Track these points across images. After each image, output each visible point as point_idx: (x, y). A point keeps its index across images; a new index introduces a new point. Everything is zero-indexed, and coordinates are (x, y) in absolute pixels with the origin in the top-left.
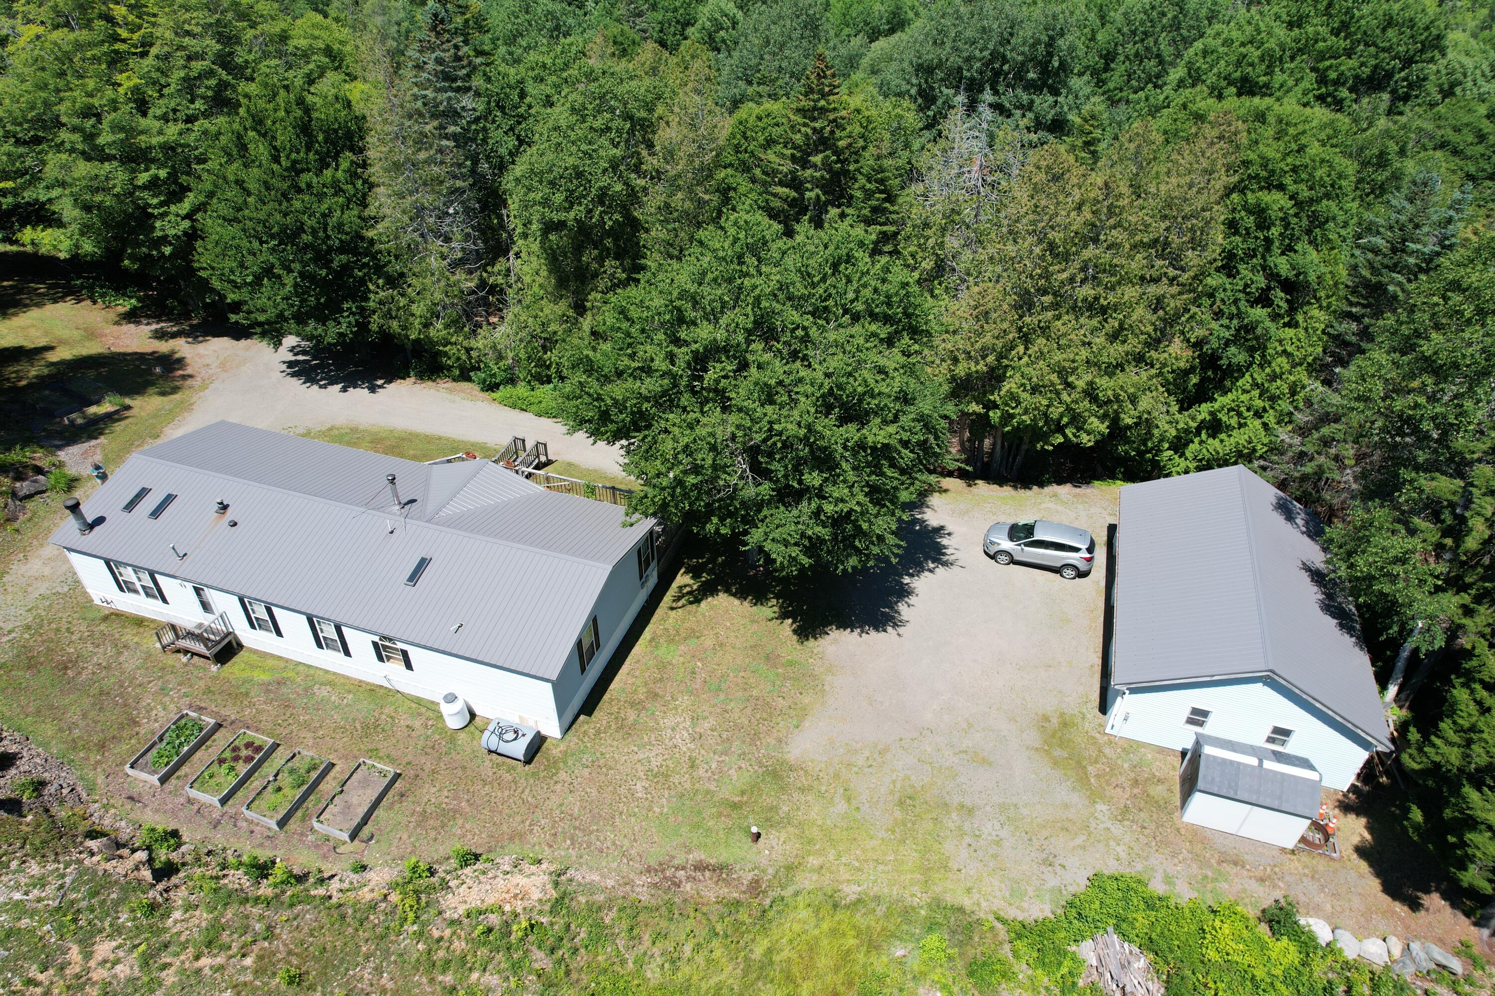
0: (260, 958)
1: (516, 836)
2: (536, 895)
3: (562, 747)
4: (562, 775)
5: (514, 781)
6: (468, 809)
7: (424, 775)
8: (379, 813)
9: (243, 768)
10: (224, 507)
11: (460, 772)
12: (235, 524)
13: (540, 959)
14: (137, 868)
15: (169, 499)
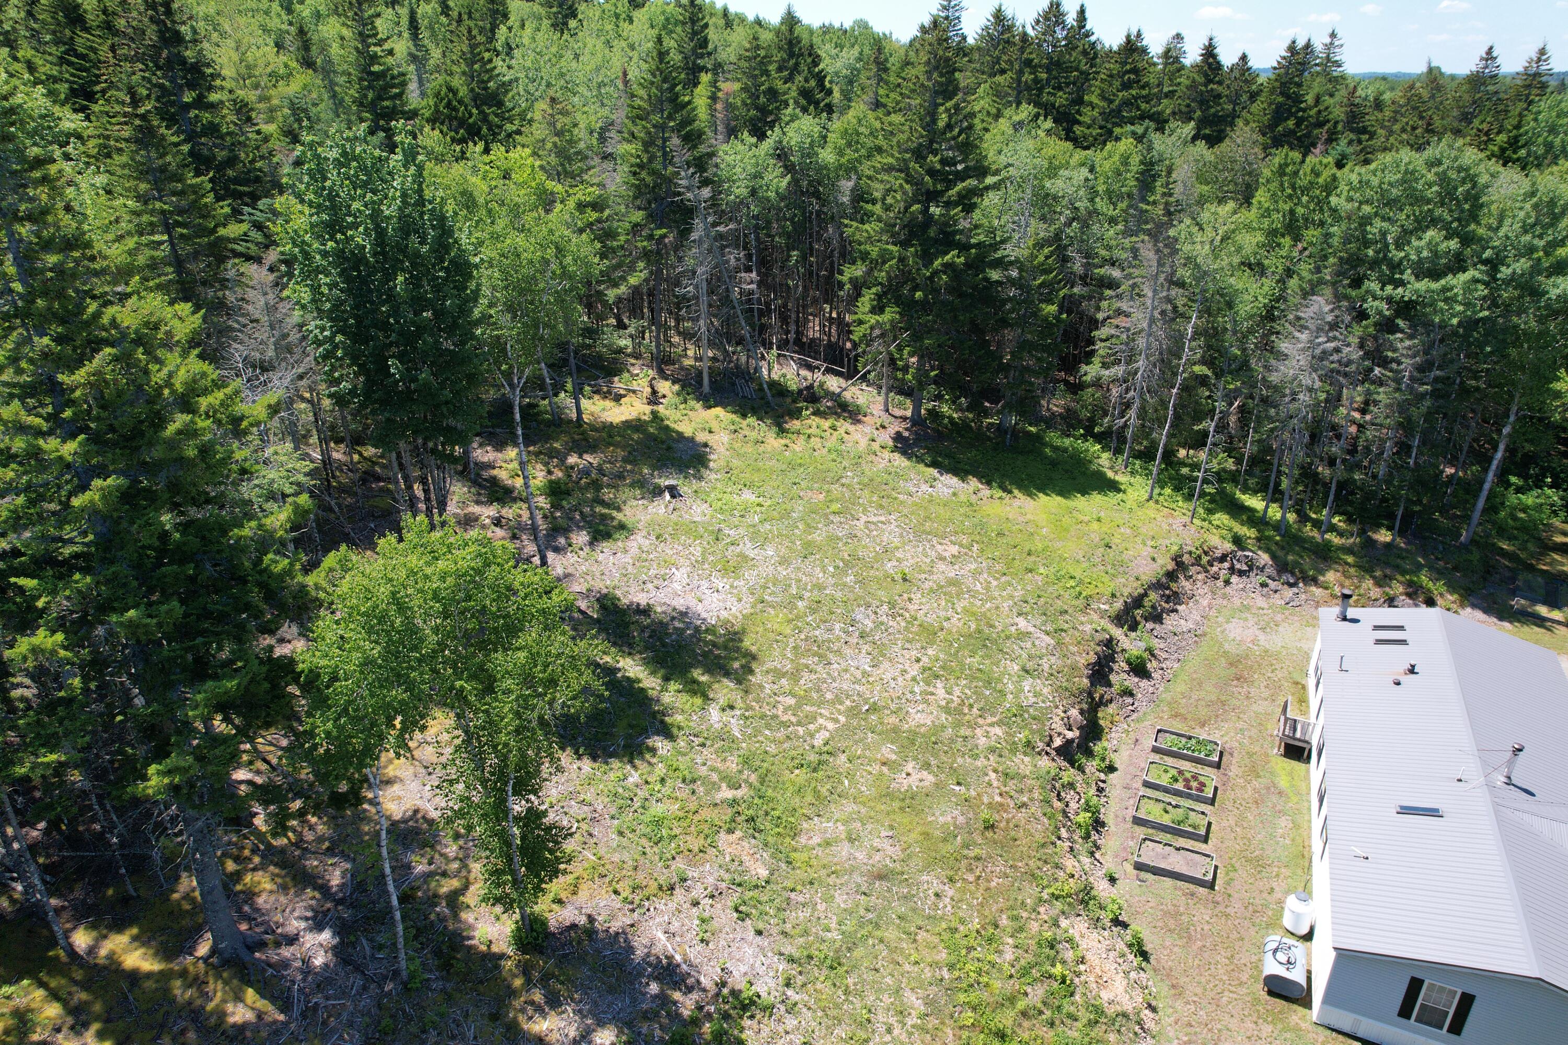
0: (1001, 805)
1: (1177, 990)
2: (1105, 995)
3: (1303, 1025)
4: (1267, 1029)
5: (1241, 984)
6: (1195, 948)
7: (1221, 908)
8: (1168, 882)
9: (1180, 786)
10: (1412, 670)
11: (1234, 935)
12: (1398, 684)
13: (1036, 994)
14: (1059, 734)
15: (1403, 642)
